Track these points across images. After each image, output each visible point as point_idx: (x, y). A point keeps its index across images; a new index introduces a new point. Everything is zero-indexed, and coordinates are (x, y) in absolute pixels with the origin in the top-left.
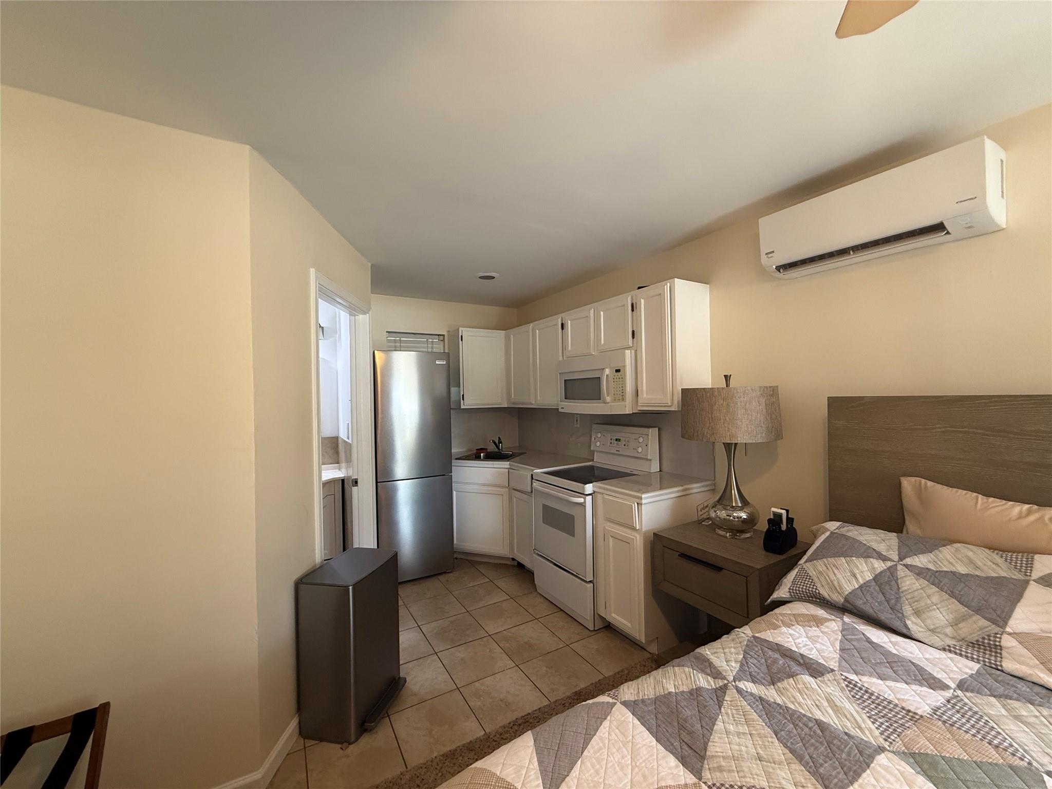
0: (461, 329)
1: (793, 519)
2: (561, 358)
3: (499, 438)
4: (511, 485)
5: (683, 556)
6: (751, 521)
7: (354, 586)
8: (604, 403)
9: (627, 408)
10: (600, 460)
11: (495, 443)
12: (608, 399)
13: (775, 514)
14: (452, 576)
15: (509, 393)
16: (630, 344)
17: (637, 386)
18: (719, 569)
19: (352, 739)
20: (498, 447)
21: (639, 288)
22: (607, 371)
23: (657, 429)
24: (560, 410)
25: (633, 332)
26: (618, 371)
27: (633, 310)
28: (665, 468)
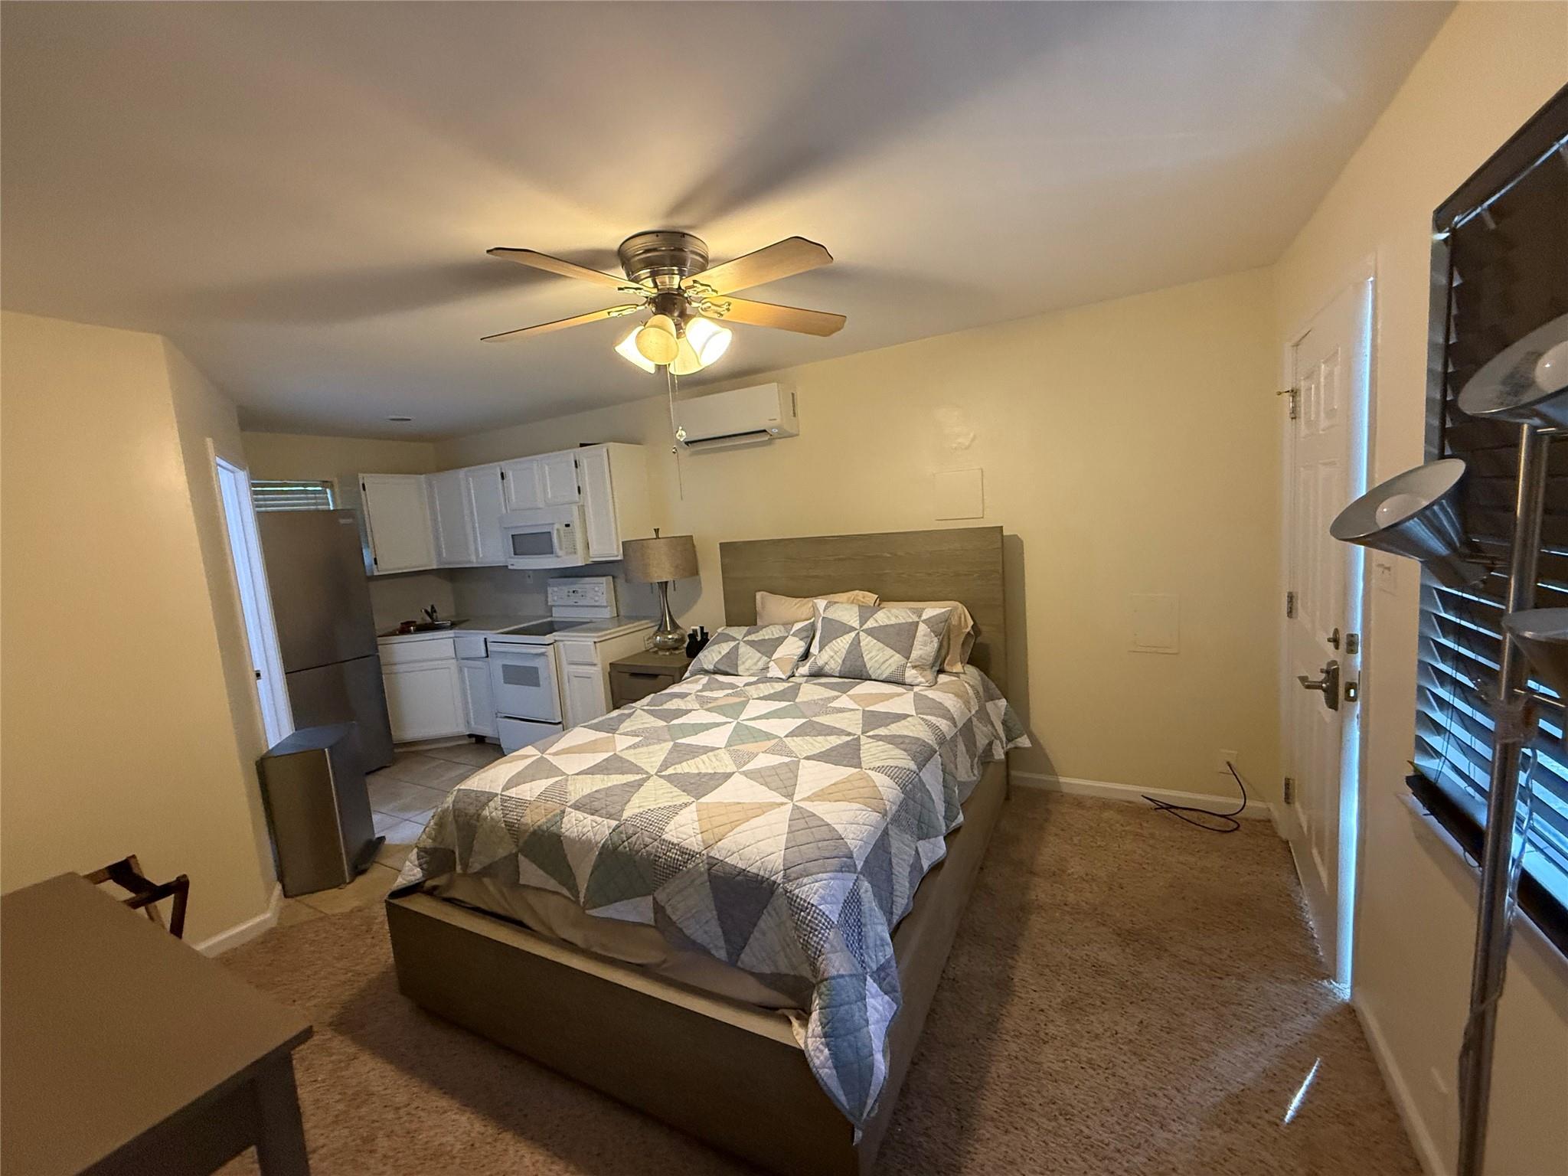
0: (360, 475)
1: (707, 633)
2: (504, 511)
3: (433, 607)
4: (459, 656)
5: (634, 675)
6: (681, 640)
7: (331, 748)
8: (558, 557)
9: (578, 561)
10: (558, 614)
11: (426, 612)
12: (560, 553)
13: (693, 630)
14: (394, 769)
15: (439, 554)
16: (577, 499)
17: (587, 537)
18: (655, 676)
19: (348, 881)
20: (431, 617)
21: (582, 445)
22: (556, 526)
23: (611, 578)
24: (510, 567)
25: (579, 488)
26: (568, 526)
27: (576, 467)
28: (622, 613)
